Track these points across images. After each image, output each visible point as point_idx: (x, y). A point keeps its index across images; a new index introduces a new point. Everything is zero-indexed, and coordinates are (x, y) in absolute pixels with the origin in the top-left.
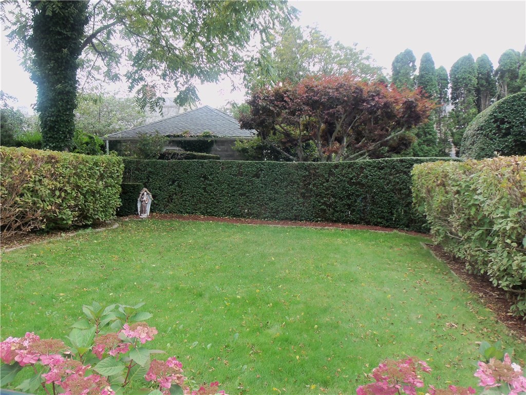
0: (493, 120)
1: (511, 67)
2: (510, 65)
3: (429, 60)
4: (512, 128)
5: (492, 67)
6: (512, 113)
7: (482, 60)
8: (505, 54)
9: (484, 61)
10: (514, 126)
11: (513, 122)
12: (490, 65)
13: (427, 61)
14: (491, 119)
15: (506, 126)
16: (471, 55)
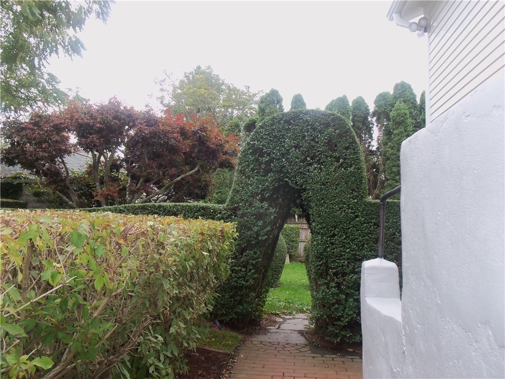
0: (251, 151)
1: (386, 109)
2: (384, 107)
3: (300, 101)
4: (272, 162)
5: (368, 110)
6: (271, 141)
7: (357, 102)
8: (380, 95)
9: (360, 103)
10: (274, 158)
11: (274, 153)
12: (366, 108)
13: (298, 101)
14: (249, 149)
15: (266, 159)
16: (346, 97)
